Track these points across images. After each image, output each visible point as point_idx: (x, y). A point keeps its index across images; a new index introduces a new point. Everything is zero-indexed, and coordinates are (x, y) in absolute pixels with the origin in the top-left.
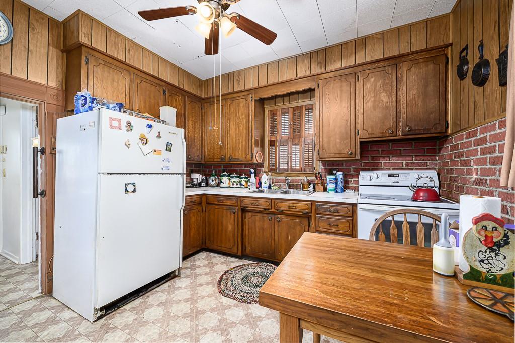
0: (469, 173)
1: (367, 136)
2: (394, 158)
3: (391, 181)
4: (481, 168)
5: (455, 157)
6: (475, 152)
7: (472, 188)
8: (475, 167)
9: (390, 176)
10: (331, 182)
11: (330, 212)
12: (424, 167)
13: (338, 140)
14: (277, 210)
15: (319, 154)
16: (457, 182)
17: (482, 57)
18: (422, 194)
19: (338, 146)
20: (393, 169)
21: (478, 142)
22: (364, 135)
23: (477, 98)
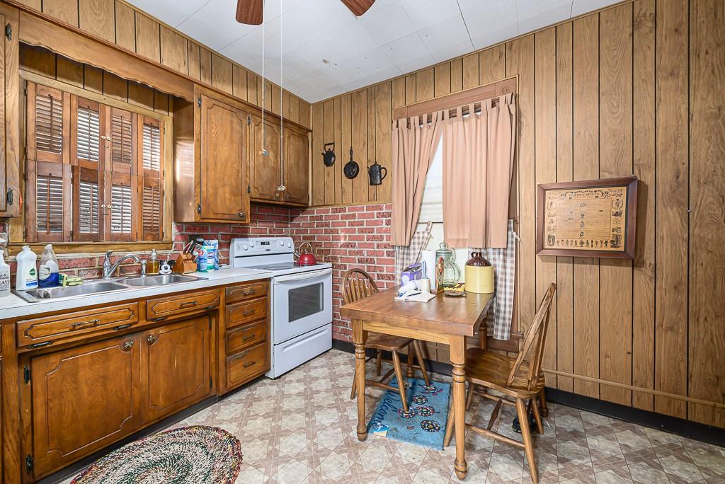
0: (338, 238)
1: (258, 196)
2: (261, 224)
3: (263, 249)
4: (349, 236)
5: (317, 226)
6: (344, 224)
7: (340, 250)
8: (343, 234)
9: (263, 243)
10: (211, 255)
11: (245, 295)
12: (280, 234)
13: (227, 195)
14: (152, 320)
15: (199, 212)
16: (321, 247)
17: (351, 159)
18: (306, 259)
19: (228, 203)
20: (260, 236)
21: (347, 217)
22: (255, 194)
23: (344, 185)
